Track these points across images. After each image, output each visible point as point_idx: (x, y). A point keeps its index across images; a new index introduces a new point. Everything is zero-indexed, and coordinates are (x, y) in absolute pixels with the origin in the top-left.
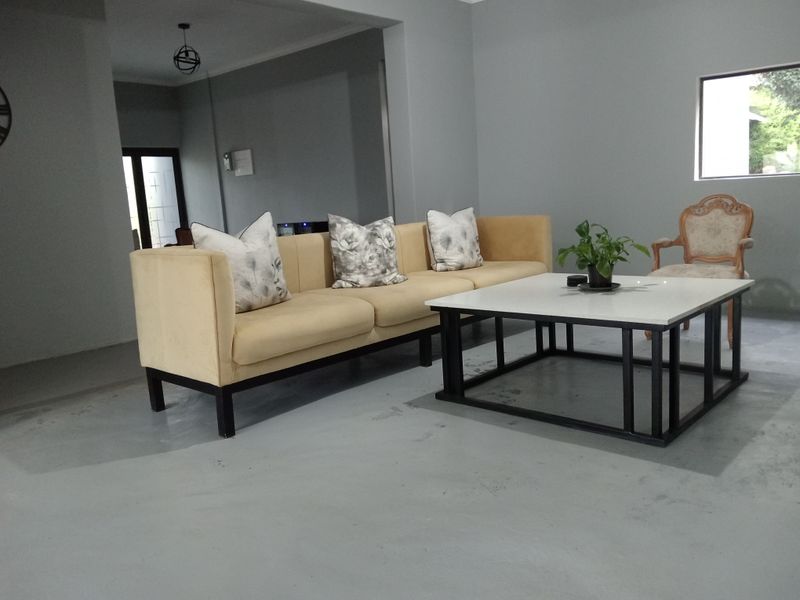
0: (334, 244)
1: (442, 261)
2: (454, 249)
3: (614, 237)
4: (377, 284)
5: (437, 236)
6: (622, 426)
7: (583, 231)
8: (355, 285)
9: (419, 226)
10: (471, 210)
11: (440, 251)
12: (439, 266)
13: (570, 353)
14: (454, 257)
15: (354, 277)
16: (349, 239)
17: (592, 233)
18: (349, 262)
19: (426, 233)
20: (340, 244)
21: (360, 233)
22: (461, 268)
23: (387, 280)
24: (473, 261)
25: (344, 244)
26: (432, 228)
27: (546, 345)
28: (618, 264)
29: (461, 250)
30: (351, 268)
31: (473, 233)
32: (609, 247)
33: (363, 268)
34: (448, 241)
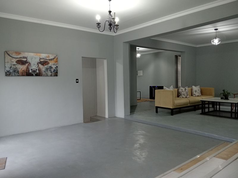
0: (179, 90)
1: (195, 95)
2: (197, 93)
3: (228, 92)
4: (186, 97)
5: (194, 90)
6: (230, 117)
7: (224, 91)
8: (183, 97)
9: (190, 88)
10: (199, 86)
11: (194, 93)
12: (194, 95)
13: (219, 111)
14: (197, 94)
15: (183, 96)
16: (182, 90)
17: (225, 91)
18: (182, 93)
19: (192, 90)
20: (180, 91)
21: (184, 89)
22: (198, 96)
23: (188, 97)
24: (200, 95)
25: (181, 91)
26: (193, 89)
27: (215, 109)
28: (229, 96)
29: (198, 93)
30: (182, 94)
31: (200, 90)
32: (228, 93)
33: (184, 95)
34: (196, 91)
